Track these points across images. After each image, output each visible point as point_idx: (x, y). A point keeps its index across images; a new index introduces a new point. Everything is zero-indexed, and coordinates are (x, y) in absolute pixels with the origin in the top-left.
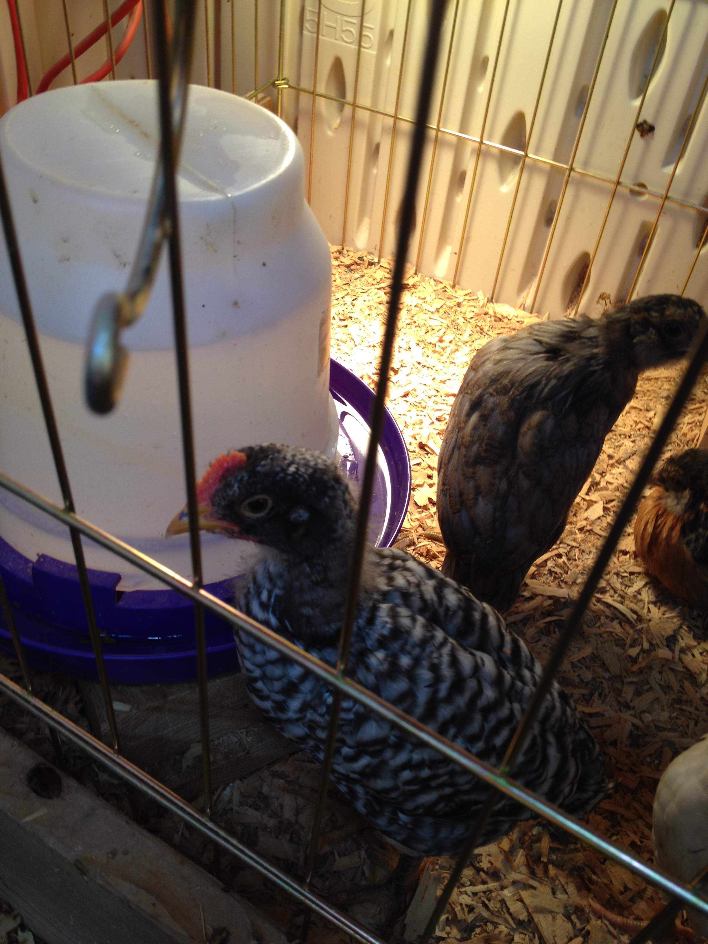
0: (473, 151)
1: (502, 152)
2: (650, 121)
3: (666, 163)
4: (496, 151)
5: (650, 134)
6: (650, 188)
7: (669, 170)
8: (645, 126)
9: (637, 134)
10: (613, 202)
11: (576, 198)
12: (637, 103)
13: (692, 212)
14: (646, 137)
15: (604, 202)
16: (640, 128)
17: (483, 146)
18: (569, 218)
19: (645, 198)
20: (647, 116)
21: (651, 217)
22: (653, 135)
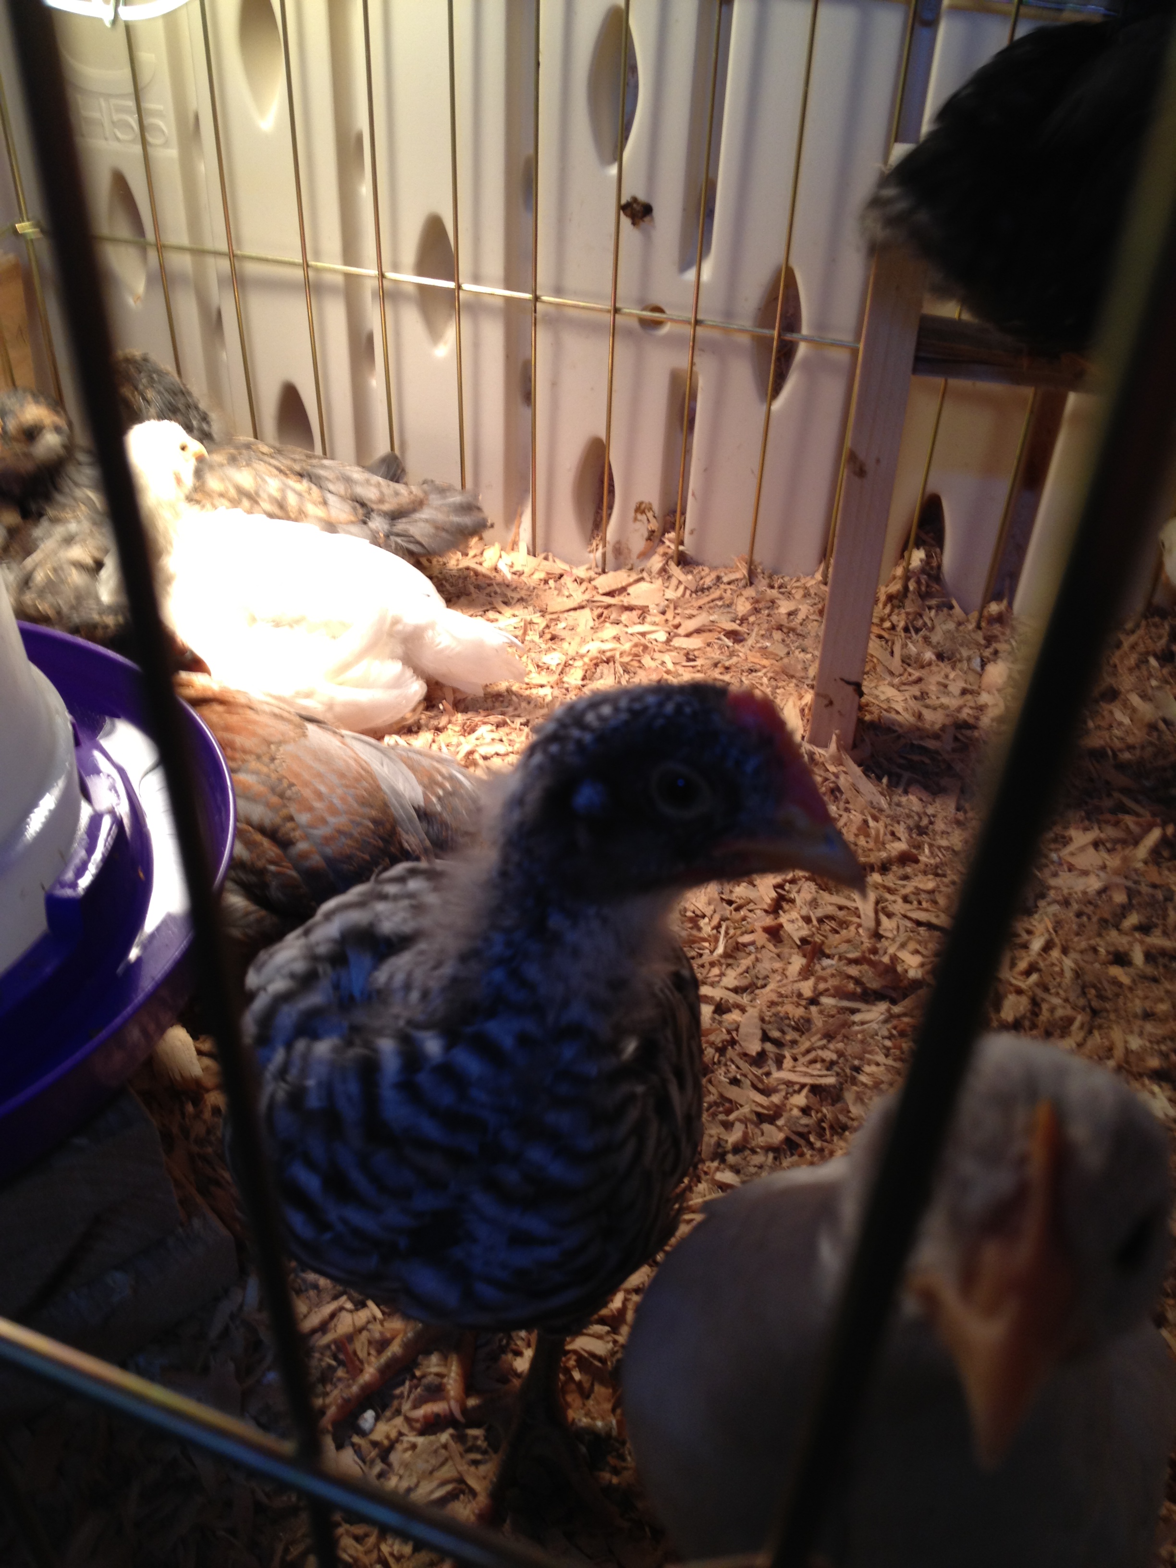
0: (374, 295)
1: (421, 288)
2: (642, 197)
3: (684, 267)
4: (411, 289)
5: (647, 219)
6: (670, 312)
7: (690, 275)
8: (635, 205)
9: (626, 221)
10: (615, 345)
11: (557, 347)
12: (613, 170)
13: (744, 340)
14: (643, 224)
15: (601, 347)
16: (629, 211)
17: (385, 283)
18: (554, 384)
19: (666, 329)
20: (634, 189)
21: (682, 361)
22: (652, 220)
